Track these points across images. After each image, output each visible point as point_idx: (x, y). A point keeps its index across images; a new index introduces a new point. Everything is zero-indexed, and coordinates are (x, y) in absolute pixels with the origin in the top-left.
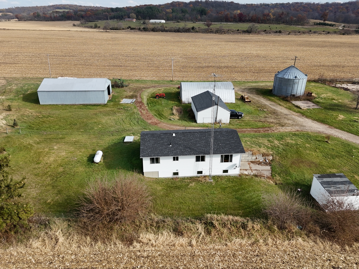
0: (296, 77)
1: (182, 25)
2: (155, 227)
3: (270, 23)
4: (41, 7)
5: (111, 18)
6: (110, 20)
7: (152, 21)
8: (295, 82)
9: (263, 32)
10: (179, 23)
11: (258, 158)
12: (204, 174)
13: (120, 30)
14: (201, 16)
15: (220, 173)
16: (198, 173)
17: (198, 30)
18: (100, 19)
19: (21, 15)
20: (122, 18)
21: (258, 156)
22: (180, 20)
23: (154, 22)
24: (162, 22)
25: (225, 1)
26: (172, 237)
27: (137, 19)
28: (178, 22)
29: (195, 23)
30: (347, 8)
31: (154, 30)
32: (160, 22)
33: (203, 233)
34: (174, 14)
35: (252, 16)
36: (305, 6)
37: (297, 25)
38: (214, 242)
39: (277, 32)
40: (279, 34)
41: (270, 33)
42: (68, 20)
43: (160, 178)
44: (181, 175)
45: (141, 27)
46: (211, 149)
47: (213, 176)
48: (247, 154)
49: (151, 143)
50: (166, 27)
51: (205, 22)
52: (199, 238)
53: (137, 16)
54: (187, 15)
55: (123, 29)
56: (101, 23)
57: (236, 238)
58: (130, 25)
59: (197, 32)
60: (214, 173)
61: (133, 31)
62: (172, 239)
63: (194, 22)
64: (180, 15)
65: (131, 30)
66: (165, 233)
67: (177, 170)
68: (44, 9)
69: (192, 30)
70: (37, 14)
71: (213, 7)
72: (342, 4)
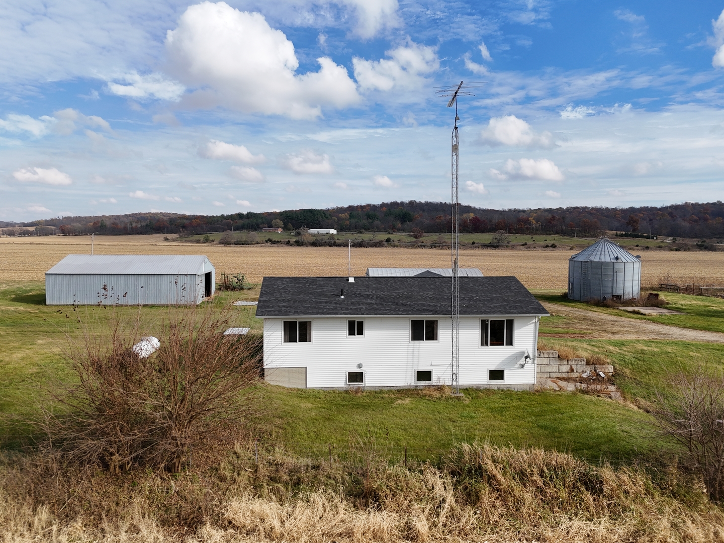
0: (617, 258)
1: (367, 236)
2: (286, 484)
3: (532, 233)
4: (110, 217)
5: (236, 229)
6: (235, 230)
7: (312, 231)
8: (617, 269)
9: (522, 247)
10: (361, 235)
11: (574, 367)
12: (434, 381)
13: (253, 244)
14: (402, 224)
15: (483, 380)
16: (419, 379)
17: (397, 243)
18: (216, 230)
19: (70, 226)
20: (258, 228)
21: (573, 363)
22: (364, 229)
23: (316, 233)
24: (331, 233)
25: (446, 203)
26: (342, 511)
27: (285, 228)
28: (361, 233)
29: (392, 234)
30: (670, 214)
31: (314, 244)
32: (327, 232)
33: (450, 499)
34: (353, 221)
35: (498, 223)
36: (591, 212)
37: (583, 237)
38: (492, 529)
39: (547, 246)
40: (551, 249)
41: (534, 247)
42: (156, 233)
43: (310, 389)
44: (369, 382)
45: (290, 240)
46: (455, 296)
47: (462, 387)
48: (546, 356)
49: (290, 292)
50: (338, 239)
51: (409, 232)
52: (438, 516)
53: (284, 224)
54: (377, 222)
55: (258, 243)
56: (216, 236)
57: (570, 519)
58: (271, 238)
59: (395, 246)
60: (466, 380)
61: (276, 245)
62: (341, 516)
63: (389, 233)
64: (364, 221)
65: (273, 245)
66: (318, 499)
67: (360, 366)
68: (115, 219)
69: (386, 244)
70: (100, 224)
71: (424, 211)
72: (660, 208)
